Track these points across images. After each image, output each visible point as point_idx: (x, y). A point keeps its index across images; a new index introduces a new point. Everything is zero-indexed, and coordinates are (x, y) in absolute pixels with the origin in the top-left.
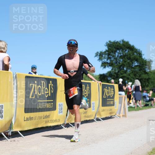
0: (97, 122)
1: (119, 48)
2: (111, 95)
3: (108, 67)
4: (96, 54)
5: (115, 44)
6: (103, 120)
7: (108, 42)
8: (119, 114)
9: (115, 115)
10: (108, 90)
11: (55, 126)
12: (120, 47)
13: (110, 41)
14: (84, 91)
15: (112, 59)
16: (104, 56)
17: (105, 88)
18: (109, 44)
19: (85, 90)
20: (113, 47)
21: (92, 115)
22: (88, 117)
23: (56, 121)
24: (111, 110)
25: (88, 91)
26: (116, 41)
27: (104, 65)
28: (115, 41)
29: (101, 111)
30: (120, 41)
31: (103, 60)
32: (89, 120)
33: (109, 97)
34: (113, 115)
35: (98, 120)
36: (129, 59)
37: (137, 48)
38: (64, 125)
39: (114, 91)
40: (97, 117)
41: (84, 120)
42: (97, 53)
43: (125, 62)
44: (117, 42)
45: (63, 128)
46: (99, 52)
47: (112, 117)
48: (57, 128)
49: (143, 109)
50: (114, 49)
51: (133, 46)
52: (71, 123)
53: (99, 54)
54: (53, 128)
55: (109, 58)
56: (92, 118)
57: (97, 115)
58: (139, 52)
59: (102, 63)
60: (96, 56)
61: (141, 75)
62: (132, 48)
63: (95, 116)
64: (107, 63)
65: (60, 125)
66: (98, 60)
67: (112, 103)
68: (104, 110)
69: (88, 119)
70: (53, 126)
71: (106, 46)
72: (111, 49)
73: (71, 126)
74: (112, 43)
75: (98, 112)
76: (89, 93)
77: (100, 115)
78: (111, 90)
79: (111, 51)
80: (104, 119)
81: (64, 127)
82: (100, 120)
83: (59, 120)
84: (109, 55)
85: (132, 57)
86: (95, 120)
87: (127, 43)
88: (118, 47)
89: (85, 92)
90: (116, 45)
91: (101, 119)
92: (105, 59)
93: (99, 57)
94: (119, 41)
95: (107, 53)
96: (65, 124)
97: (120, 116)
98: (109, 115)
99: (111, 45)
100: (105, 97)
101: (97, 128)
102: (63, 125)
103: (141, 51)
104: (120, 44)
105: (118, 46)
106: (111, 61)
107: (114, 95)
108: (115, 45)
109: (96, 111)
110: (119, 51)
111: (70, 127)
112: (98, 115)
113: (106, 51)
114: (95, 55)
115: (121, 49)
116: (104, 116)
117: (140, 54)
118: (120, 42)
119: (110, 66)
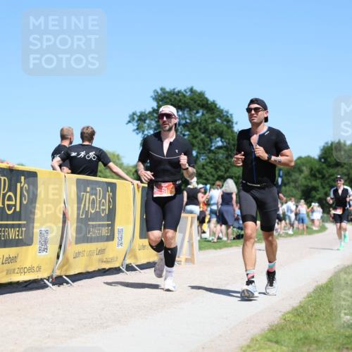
0: (128, 273)
1: (183, 105)
4: (130, 116)
5: (175, 96)
6: (141, 269)
7: (160, 92)
8: (179, 257)
11: (30, 280)
12: (185, 103)
13: (162, 90)
14: (100, 201)
16: (147, 121)
18: (160, 96)
19: (103, 200)
21: (117, 258)
22: (107, 262)
23: (31, 270)
25: (109, 201)
26: (176, 90)
28: (174, 89)
29: (137, 248)
30: (185, 91)
31: (146, 132)
32: (110, 269)
36: (205, 130)
37: (222, 108)
38: (51, 280)
40: (128, 261)
41: (97, 269)
42: (134, 114)
43: (195, 137)
44: (179, 92)
45: (47, 286)
46: (139, 114)
48: (35, 285)
49: (231, 246)
51: (214, 103)
52: (66, 276)
53: (136, 118)
54: (26, 286)
56: (116, 265)
57: (127, 256)
58: (228, 116)
60: (129, 122)
61: (229, 168)
63: (124, 259)
65: (42, 280)
66: (134, 130)
68: (144, 247)
69: (107, 266)
70: (26, 282)
71: (154, 99)
73: (67, 283)
74: (167, 95)
75: (131, 252)
76: (111, 207)
77: (135, 257)
80: (142, 267)
81: (50, 285)
82: (136, 270)
83: (39, 268)
85: (211, 127)
86: (124, 270)
87: (201, 95)
88: (180, 104)
89: (103, 205)
90: (175, 99)
91: (137, 266)
92: (151, 128)
93: (136, 124)
94: (183, 91)
95: (155, 115)
96: (54, 277)
97: (181, 261)
99: (165, 97)
102: (48, 280)
103: (231, 115)
104: (184, 96)
105: (180, 101)
108: (173, 100)
109: (126, 250)
110: (184, 114)
111: (65, 284)
112: (130, 258)
113: (154, 111)
114: (128, 119)
115: (188, 109)
116: (143, 261)
117: (228, 121)
118: (184, 93)
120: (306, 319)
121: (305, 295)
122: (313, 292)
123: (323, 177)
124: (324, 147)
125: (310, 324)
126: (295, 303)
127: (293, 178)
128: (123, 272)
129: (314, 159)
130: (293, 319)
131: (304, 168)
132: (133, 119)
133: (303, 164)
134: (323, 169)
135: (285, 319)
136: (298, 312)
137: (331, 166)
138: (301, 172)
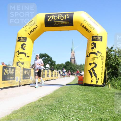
36: (47, 60)
43: (46, 61)
51: (49, 56)
62: (48, 56)
85: (48, 60)
87: (47, 54)
118: (44, 54)
137: (67, 66)
138: (62, 66)
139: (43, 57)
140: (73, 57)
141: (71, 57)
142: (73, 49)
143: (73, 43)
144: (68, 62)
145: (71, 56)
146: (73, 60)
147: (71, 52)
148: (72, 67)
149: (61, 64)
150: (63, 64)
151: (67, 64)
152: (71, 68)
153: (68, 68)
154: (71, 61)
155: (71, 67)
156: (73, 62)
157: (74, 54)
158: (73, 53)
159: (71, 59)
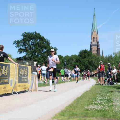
0: (14, 95)
1: (32, 38)
2: (26, 74)
3: (23, 52)
5: (29, 35)
7: (24, 33)
8: (31, 89)
9: (28, 90)
10: (23, 70)
12: (33, 37)
13: (25, 33)
15: (27, 46)
16: (20, 43)
17: (21, 69)
18: (24, 35)
19: (5, 70)
20: (28, 37)
21: (10, 90)
22: (7, 91)
24: (25, 85)
27: (20, 51)
28: (29, 32)
29: (17, 86)
30: (33, 33)
31: (20, 47)
32: (8, 94)
33: (24, 76)
34: (26, 89)
35: (15, 93)
36: (40, 46)
37: (46, 39)
39: (28, 71)
40: (14, 91)
41: (3, 94)
42: (15, 41)
43: (37, 49)
44: (31, 33)
46: (17, 41)
47: (26, 91)
50: (29, 39)
51: (43, 37)
53: (16, 42)
55: (24, 45)
56: (10, 92)
58: (48, 41)
59: (19, 49)
60: (14, 44)
63: (13, 90)
64: (23, 49)
66: (16, 46)
67: (26, 80)
68: (19, 86)
71: (22, 36)
72: (26, 39)
75: (15, 87)
78: (25, 71)
79: (26, 40)
80: (19, 93)
82: (16, 94)
84: (24, 43)
85: (42, 45)
87: (39, 34)
88: (31, 37)
89: (5, 72)
90: (30, 36)
91: (17, 92)
92: (22, 46)
94: (32, 33)
95: (23, 41)
97: (32, 91)
98: (23, 90)
99: (26, 35)
100: (20, 75)
101: (13, 99)
103: (49, 41)
104: (33, 35)
105: (31, 36)
106: (25, 47)
107: (27, 74)
108: (29, 36)
109: (13, 87)
112: (15, 90)
113: (22, 40)
115: (34, 39)
116: (19, 91)
117: (48, 43)
119: (25, 51)
120: (73, 108)
121: (73, 100)
122: (76, 100)
123: (80, 62)
124: (80, 52)
125: (74, 109)
126: (70, 103)
127: (70, 62)
128: (12, 94)
129: (77, 56)
130: (69, 108)
131: (74, 59)
132: (15, 43)
133: (74, 58)
134: (80, 59)
135: (66, 108)
136: (71, 106)
137: (83, 58)
138: (73, 60)
139: (32, 39)
140: (96, 43)
141: (91, 43)
142: (95, 28)
143: (94, 15)
144: (85, 52)
145: (92, 41)
146: (94, 48)
147: (92, 33)
148: (92, 61)
149: (72, 55)
150: (75, 56)
151: (83, 56)
152: (90, 63)
153: (84, 63)
154: (91, 49)
155: (90, 61)
156: (94, 52)
157: (97, 38)
158: (94, 35)
159: (91, 46)
